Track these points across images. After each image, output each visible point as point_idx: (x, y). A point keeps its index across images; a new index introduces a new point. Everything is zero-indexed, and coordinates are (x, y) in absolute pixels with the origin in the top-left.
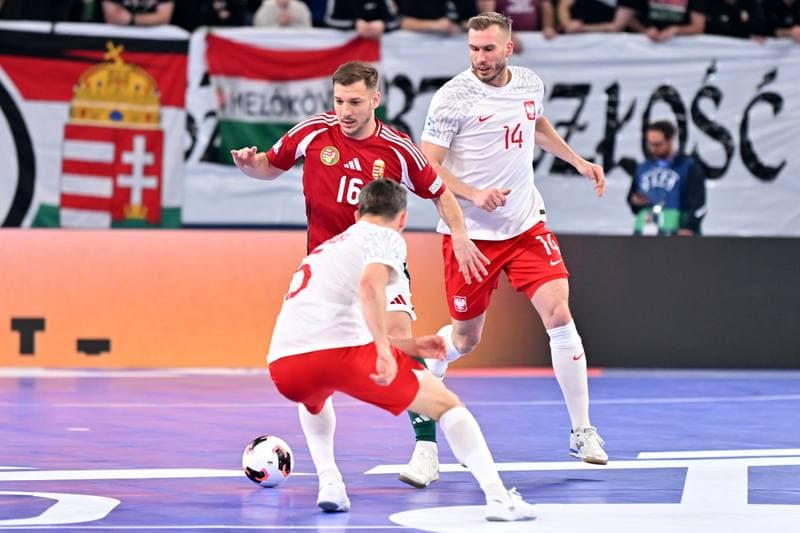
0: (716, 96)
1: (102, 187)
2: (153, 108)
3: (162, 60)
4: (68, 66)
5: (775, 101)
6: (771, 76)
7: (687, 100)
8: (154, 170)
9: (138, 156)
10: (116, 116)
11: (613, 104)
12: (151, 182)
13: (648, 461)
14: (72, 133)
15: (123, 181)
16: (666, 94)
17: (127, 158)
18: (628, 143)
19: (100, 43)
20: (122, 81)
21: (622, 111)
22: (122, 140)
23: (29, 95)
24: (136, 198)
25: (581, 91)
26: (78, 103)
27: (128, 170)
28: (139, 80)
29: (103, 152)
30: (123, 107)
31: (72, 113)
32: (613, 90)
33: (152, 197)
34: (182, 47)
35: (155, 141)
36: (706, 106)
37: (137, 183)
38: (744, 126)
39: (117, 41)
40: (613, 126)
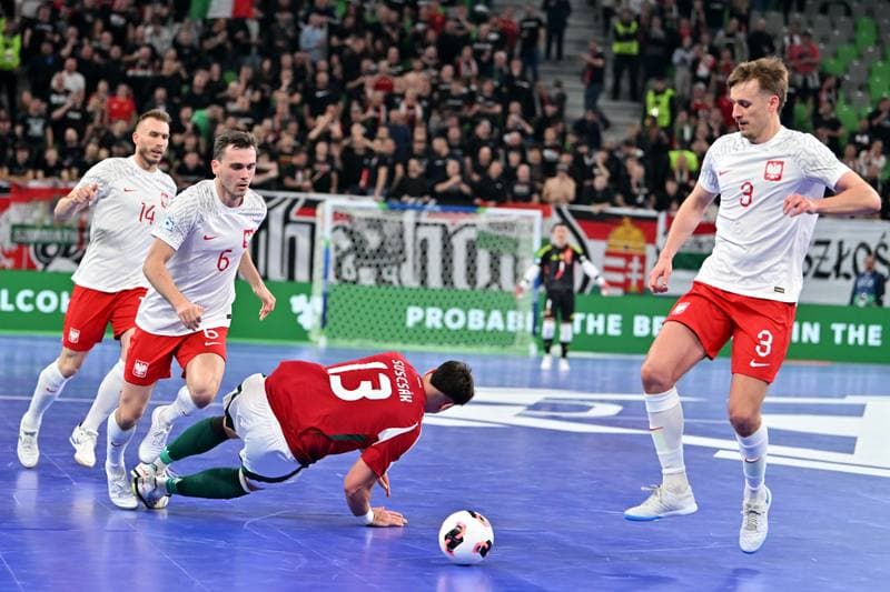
0: (885, 247)
1: (619, 278)
2: (642, 244)
3: (646, 224)
4: (608, 226)
7: (873, 248)
8: (642, 271)
9: (635, 265)
10: (626, 247)
11: (840, 250)
12: (639, 276)
13: (851, 400)
14: (608, 254)
15: (629, 275)
16: (863, 245)
17: (631, 265)
18: (847, 266)
19: (619, 217)
20: (628, 232)
21: (844, 252)
22: (629, 258)
23: (592, 236)
24: (634, 283)
25: (827, 243)
26: (612, 241)
27: (630, 270)
28: (637, 233)
29: (620, 263)
30: (631, 244)
31: (610, 245)
32: (841, 244)
33: (641, 283)
34: (655, 220)
35: (643, 259)
36: (881, 252)
37: (634, 277)
39: (628, 216)
40: (841, 258)
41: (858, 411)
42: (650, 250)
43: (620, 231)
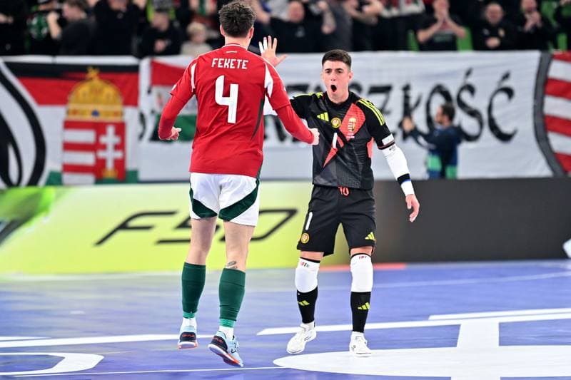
0: (471, 89)
1: (88, 159)
2: (118, 107)
3: (123, 77)
4: (63, 83)
5: (509, 92)
6: (506, 76)
7: (454, 93)
8: (120, 147)
9: (110, 138)
10: (95, 113)
11: (407, 98)
12: (119, 155)
13: (436, 320)
14: (69, 125)
15: (101, 154)
16: (440, 90)
17: (103, 140)
18: (419, 119)
19: (83, 69)
20: (97, 92)
21: (412, 102)
22: (100, 128)
23: (41, 102)
24: (110, 165)
25: (386, 89)
26: (72, 106)
27: (104, 147)
28: (109, 91)
29: (87, 136)
30: (100, 108)
31: (68, 112)
32: (406, 88)
33: (120, 164)
34: (135, 69)
35: (120, 129)
36: (466, 96)
37: (110, 155)
38: (490, 109)
39: (95, 67)
40: (407, 111)
41: (448, 337)
42: (130, 115)
43: (83, 90)
